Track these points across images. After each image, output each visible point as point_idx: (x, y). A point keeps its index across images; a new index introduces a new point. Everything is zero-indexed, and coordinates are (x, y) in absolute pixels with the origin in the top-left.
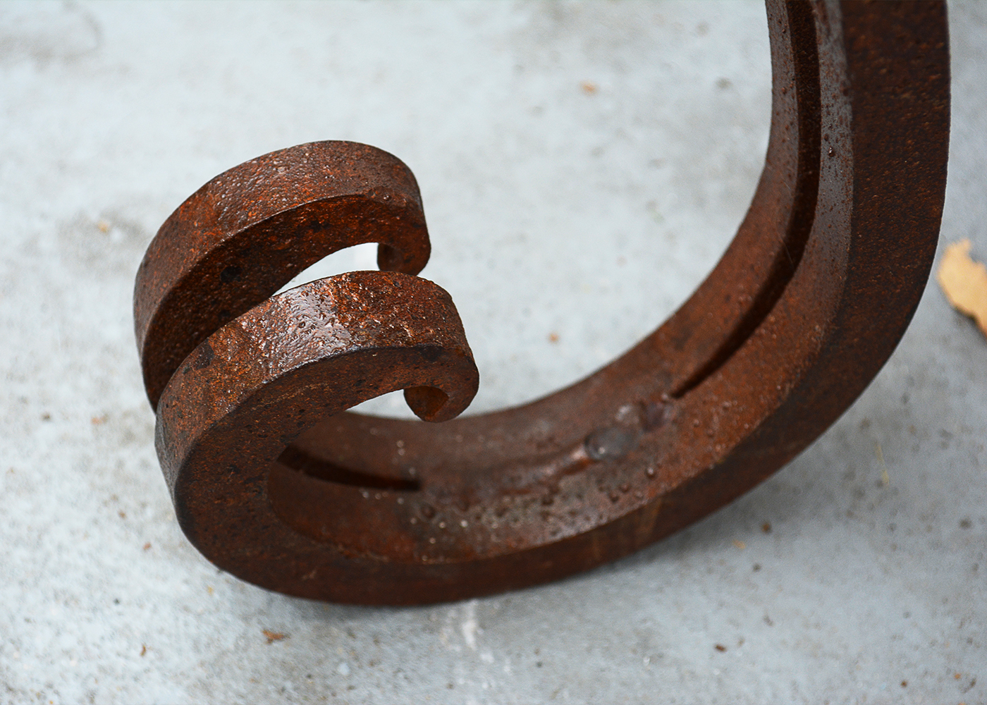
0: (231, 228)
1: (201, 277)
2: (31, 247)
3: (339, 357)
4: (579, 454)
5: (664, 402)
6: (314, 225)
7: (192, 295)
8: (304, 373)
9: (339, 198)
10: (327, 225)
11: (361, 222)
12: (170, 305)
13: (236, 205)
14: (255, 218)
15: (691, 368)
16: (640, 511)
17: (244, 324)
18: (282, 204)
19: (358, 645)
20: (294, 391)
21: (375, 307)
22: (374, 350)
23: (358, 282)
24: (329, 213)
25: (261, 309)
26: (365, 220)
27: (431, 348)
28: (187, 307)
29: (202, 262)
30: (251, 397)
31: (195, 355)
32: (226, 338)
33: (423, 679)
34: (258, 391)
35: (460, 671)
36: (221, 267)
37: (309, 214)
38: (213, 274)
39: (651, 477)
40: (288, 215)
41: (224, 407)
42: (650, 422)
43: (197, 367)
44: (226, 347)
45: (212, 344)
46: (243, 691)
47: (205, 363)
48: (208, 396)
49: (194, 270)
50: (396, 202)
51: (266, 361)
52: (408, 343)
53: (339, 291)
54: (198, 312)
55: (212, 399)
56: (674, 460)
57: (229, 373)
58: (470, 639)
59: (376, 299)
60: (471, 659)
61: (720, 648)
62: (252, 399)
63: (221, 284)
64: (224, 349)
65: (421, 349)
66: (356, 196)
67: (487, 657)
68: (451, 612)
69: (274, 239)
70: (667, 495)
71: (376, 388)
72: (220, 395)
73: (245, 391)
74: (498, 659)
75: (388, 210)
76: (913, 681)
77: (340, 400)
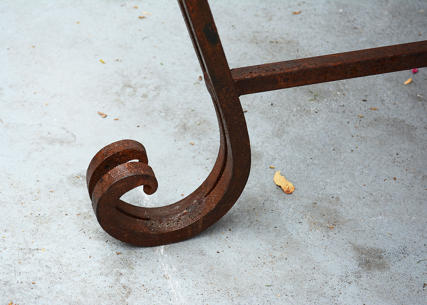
0: (106, 157)
1: (100, 168)
2: (61, 181)
3: (129, 177)
4: (185, 211)
5: (203, 198)
6: (123, 155)
7: (99, 172)
8: (122, 181)
9: (128, 149)
10: (126, 155)
11: (133, 155)
12: (94, 174)
13: (107, 152)
14: (111, 154)
15: (208, 190)
16: (198, 221)
17: (109, 173)
18: (117, 151)
19: (137, 254)
20: (120, 185)
21: (136, 168)
22: (135, 175)
23: (132, 164)
24: (126, 152)
25: (112, 170)
26: (134, 154)
27: (147, 175)
28: (98, 175)
29: (101, 164)
30: (111, 186)
31: (100, 180)
32: (106, 176)
33: (152, 260)
34: (112, 185)
35: (160, 258)
36: (104, 165)
37: (122, 153)
38: (103, 167)
39: (200, 213)
40: (118, 153)
41: (106, 189)
42: (200, 202)
43: (100, 183)
44: (106, 178)
45: (103, 178)
46: (112, 264)
47: (101, 182)
48: (102, 188)
49: (99, 166)
50: (140, 150)
51: (114, 179)
52: (142, 174)
53: (128, 165)
54: (100, 176)
55: (103, 188)
56: (205, 209)
57: (106, 182)
58: (162, 253)
59: (136, 166)
60: (163, 256)
61: (218, 252)
62: (111, 187)
63: (104, 169)
64: (105, 178)
65: (145, 175)
66: (131, 149)
67: (166, 256)
68: (158, 248)
69: (115, 158)
70: (203, 217)
71: (137, 185)
72: (105, 187)
73: (110, 185)
74: (168, 256)
75: (139, 152)
76: (261, 257)
77: (129, 188)
